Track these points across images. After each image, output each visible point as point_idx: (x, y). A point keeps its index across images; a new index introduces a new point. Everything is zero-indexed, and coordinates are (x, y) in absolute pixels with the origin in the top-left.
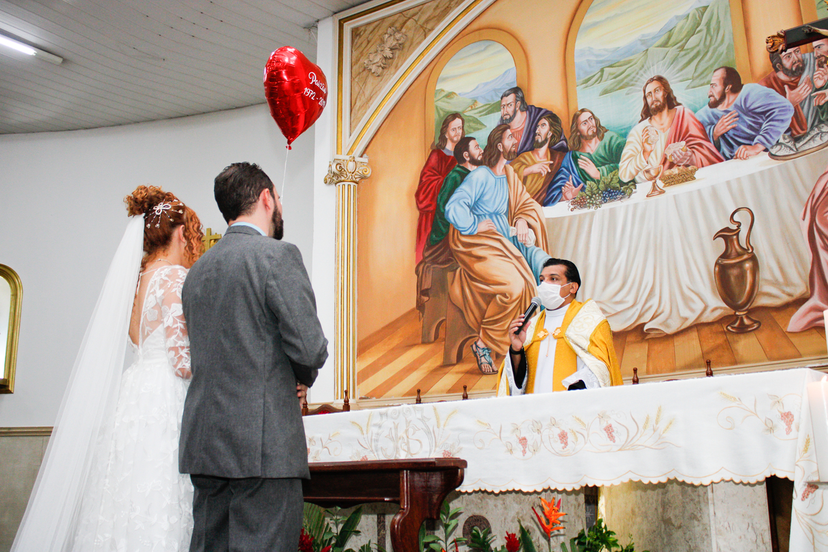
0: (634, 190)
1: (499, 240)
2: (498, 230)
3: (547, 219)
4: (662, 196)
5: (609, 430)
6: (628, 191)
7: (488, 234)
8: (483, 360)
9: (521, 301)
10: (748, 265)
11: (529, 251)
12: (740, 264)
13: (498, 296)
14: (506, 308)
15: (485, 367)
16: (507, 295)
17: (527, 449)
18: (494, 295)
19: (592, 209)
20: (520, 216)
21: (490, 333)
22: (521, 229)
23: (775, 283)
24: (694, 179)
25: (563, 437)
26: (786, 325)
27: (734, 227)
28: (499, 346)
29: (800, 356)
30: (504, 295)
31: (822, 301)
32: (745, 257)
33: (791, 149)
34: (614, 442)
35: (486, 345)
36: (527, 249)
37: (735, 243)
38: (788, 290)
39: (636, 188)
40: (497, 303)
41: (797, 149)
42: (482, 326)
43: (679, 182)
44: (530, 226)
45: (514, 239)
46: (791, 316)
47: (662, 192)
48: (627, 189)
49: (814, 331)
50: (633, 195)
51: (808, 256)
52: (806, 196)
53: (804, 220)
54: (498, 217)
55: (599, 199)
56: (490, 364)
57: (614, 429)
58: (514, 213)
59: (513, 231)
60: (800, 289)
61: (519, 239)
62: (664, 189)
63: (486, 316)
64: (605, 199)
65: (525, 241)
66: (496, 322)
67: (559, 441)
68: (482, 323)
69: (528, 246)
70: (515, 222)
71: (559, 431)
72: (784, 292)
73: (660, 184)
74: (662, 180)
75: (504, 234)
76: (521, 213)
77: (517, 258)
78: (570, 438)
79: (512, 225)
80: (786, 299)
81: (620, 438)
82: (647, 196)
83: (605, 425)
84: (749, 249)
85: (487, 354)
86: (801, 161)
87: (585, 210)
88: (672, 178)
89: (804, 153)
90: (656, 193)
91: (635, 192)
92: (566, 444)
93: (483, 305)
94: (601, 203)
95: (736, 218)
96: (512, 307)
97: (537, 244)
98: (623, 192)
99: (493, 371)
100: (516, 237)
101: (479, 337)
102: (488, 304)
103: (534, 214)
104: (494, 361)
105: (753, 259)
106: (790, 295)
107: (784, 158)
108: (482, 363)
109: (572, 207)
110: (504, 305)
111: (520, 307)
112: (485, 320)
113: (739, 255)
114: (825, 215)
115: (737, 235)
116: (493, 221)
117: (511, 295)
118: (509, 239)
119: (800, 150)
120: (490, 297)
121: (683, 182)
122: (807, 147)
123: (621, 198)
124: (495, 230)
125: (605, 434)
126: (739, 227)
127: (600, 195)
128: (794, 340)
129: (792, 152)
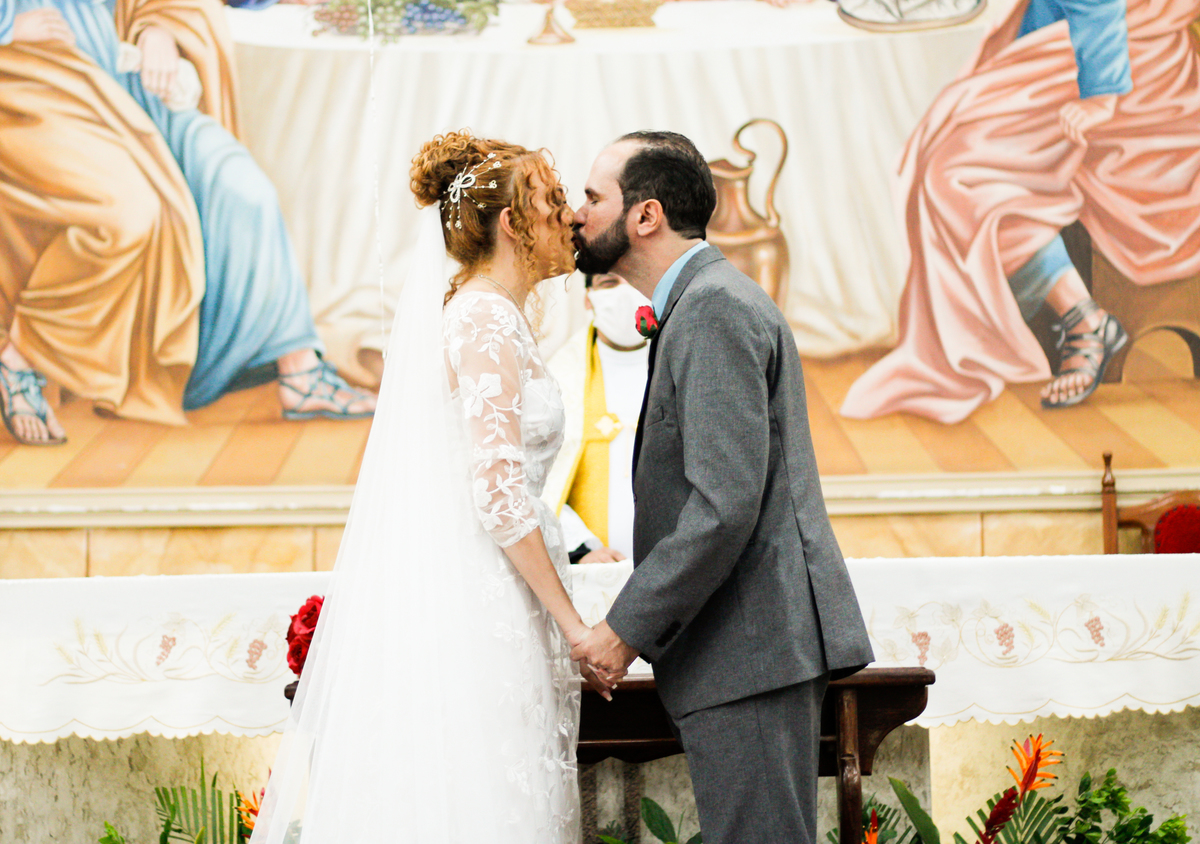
0: (492, 18)
1: (84, 77)
2: (80, 46)
3: (240, 47)
4: (567, 48)
5: (1095, 628)
6: (476, 17)
7: (49, 51)
8: (19, 404)
9: (145, 254)
10: (765, 255)
11: (178, 123)
12: (747, 250)
13: (73, 234)
14: (95, 270)
15: (26, 424)
16: (103, 232)
17: (928, 654)
18: (59, 229)
19: (373, 43)
20: (153, 18)
21: (44, 331)
22: (154, 54)
23: (824, 305)
24: (650, 24)
25: (1005, 634)
26: (839, 400)
27: (740, 160)
28: (70, 371)
29: (864, 470)
30: (94, 232)
31: (922, 358)
32: (761, 234)
33: (889, 10)
34: (1103, 645)
35: (31, 363)
36: (170, 116)
37: (740, 198)
38: (852, 324)
39: (496, 13)
40: (69, 252)
41: (901, 14)
42: (20, 309)
43: (611, 23)
44: (183, 53)
45: (132, 82)
46: (851, 380)
47: (567, 40)
48: (474, 10)
49: (898, 420)
50: (488, 32)
51: (902, 257)
52: (910, 124)
53: (900, 172)
54: (84, 8)
55: (395, 22)
56: (44, 418)
57: (1103, 623)
58: (136, 9)
59: (128, 57)
60: (876, 325)
61: (146, 81)
62: (575, 33)
63: (33, 281)
64: (409, 25)
65: (167, 91)
66: (64, 302)
67: (997, 642)
68: (18, 300)
69: (175, 108)
70: (137, 36)
71: (997, 625)
72: (841, 327)
73: (565, 18)
74: (572, 10)
75: (100, 61)
76: (158, 12)
77: (141, 136)
78: (1019, 638)
79: (125, 38)
80: (843, 344)
81: (1113, 641)
82: (530, 41)
83: (1087, 617)
84: (769, 218)
85: (33, 390)
86: (907, 41)
87: (350, 43)
88: (597, 10)
89: (916, 25)
90: (551, 38)
91: (496, 25)
92: (1010, 646)
93: (26, 251)
94: (398, 32)
95: (747, 139)
96: (114, 268)
97: (203, 105)
98: (462, 17)
99: (51, 437)
100: (139, 76)
101: (9, 340)
102: (40, 248)
103: (196, 22)
104: (57, 412)
105: (778, 241)
106: (854, 336)
107: (872, 26)
108: (13, 414)
109: (316, 25)
110: (91, 258)
111: (143, 270)
112: (28, 295)
113: (746, 227)
114: (948, 173)
115: (746, 179)
116: (65, 16)
117: (116, 235)
118: (117, 77)
119: (908, 17)
120: (43, 233)
121: (623, 25)
122: (922, 14)
123: (456, 32)
124: (69, 42)
125: (1086, 634)
126: (751, 162)
127: (397, 11)
128: (856, 436)
129: (889, 18)
